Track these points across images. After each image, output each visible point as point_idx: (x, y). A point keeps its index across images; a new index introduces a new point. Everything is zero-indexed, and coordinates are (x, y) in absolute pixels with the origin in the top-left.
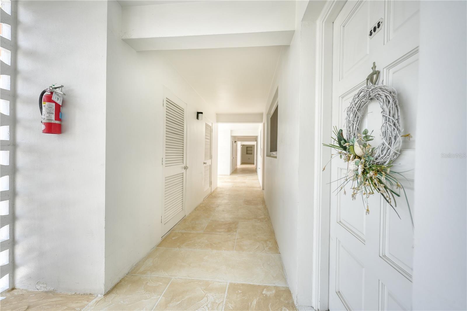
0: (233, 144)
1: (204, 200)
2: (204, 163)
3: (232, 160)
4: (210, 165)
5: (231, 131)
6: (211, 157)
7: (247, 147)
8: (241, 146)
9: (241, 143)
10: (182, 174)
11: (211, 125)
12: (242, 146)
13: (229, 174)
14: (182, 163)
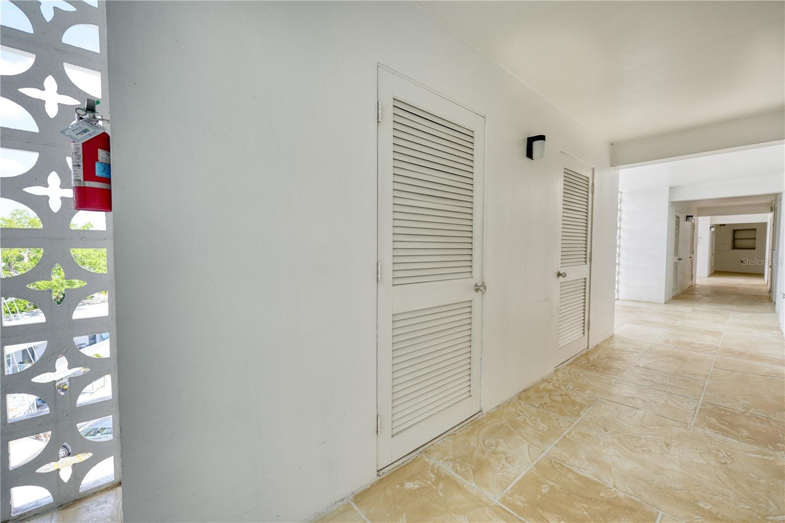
0: (678, 223)
1: (556, 371)
2: (559, 275)
3: (676, 263)
4: (585, 279)
5: (672, 189)
6: (588, 258)
7: (735, 231)
8: (713, 229)
9: (711, 219)
10: (468, 304)
11: (589, 175)
12: (715, 229)
13: (663, 301)
14: (469, 275)
